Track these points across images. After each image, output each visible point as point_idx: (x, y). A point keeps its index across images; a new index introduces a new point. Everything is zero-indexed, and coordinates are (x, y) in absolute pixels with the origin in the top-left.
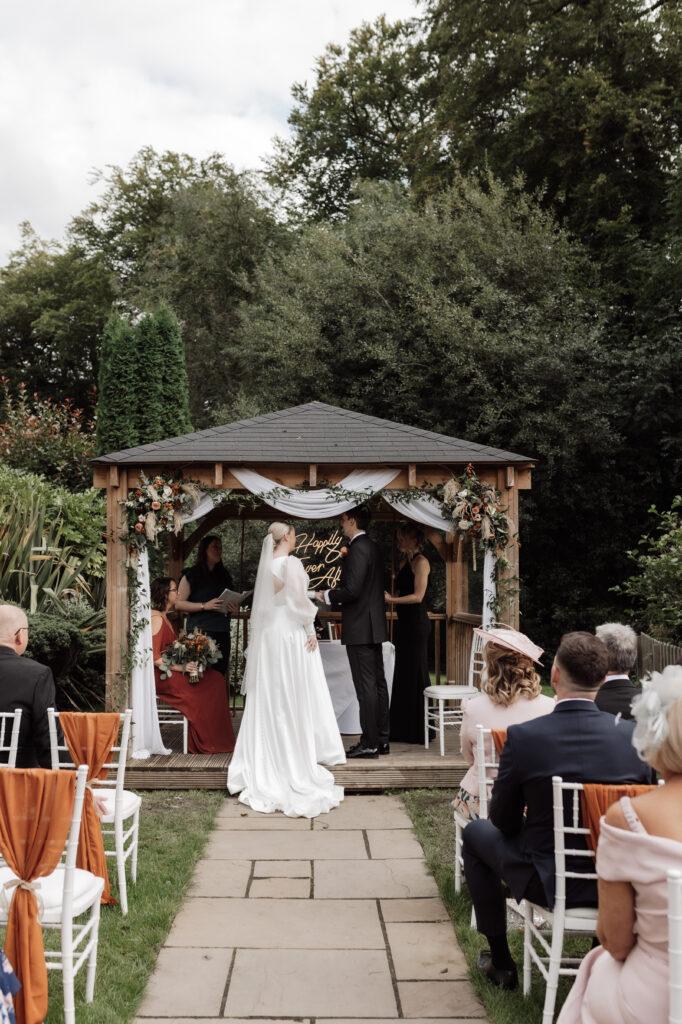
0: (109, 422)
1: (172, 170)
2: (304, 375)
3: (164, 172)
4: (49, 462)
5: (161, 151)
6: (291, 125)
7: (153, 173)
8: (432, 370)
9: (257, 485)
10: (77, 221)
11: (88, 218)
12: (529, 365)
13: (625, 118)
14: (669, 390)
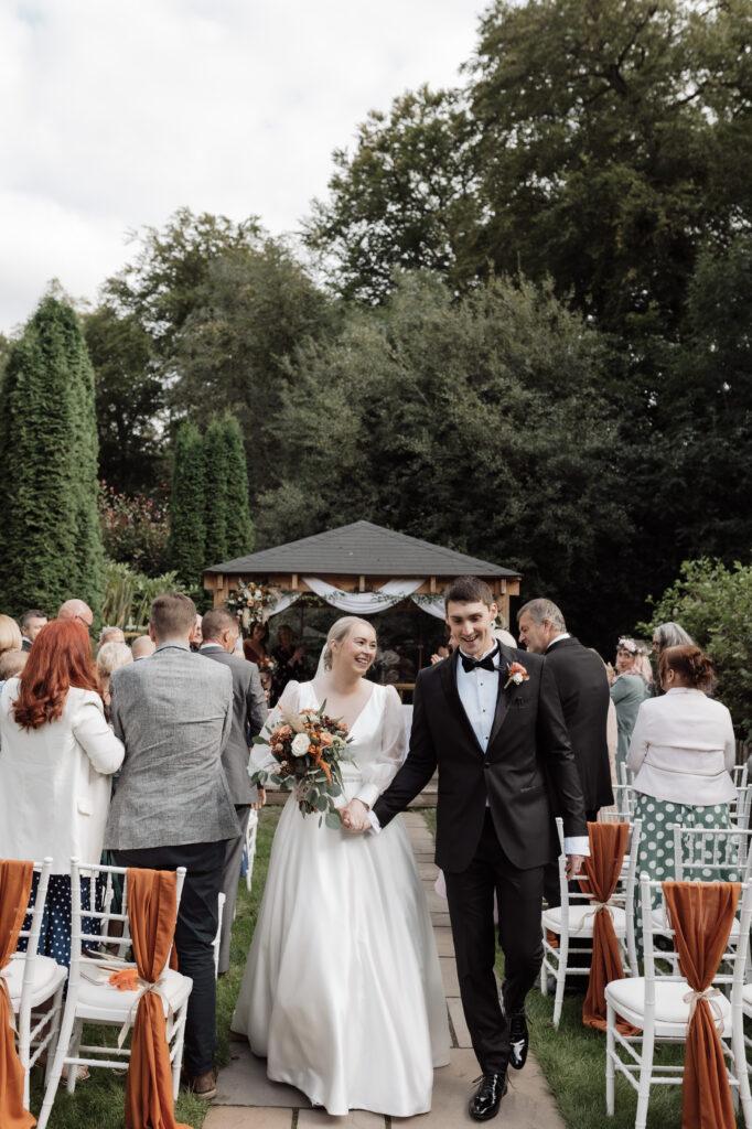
0: (181, 518)
1: (208, 232)
2: (346, 464)
3: (201, 234)
4: (125, 549)
5: (198, 212)
6: (331, 190)
7: (190, 233)
8: (464, 463)
9: (322, 589)
10: (111, 281)
11: (122, 279)
12: (551, 462)
13: (655, 216)
14: (684, 484)
